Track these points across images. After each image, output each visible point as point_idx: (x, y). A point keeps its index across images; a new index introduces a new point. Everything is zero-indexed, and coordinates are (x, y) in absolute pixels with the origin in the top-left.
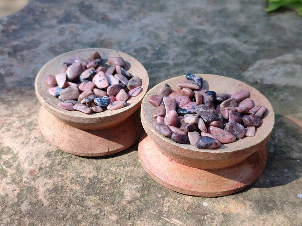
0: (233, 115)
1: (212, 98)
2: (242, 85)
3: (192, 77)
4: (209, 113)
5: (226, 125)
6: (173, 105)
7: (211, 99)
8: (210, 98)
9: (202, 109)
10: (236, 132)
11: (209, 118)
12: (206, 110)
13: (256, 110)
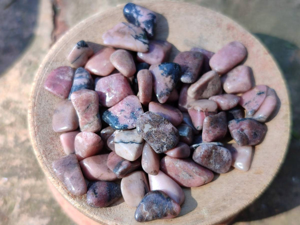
0: (210, 128)
1: (173, 81)
2: (233, 28)
3: (135, 15)
4: (163, 133)
5: (196, 147)
6: (91, 110)
7: (170, 86)
8: (168, 83)
9: (150, 127)
10: (216, 165)
11: (162, 147)
12: (158, 127)
13: (255, 108)
